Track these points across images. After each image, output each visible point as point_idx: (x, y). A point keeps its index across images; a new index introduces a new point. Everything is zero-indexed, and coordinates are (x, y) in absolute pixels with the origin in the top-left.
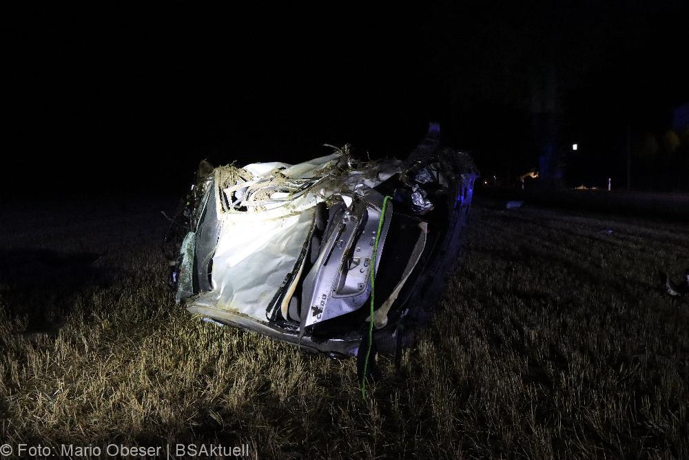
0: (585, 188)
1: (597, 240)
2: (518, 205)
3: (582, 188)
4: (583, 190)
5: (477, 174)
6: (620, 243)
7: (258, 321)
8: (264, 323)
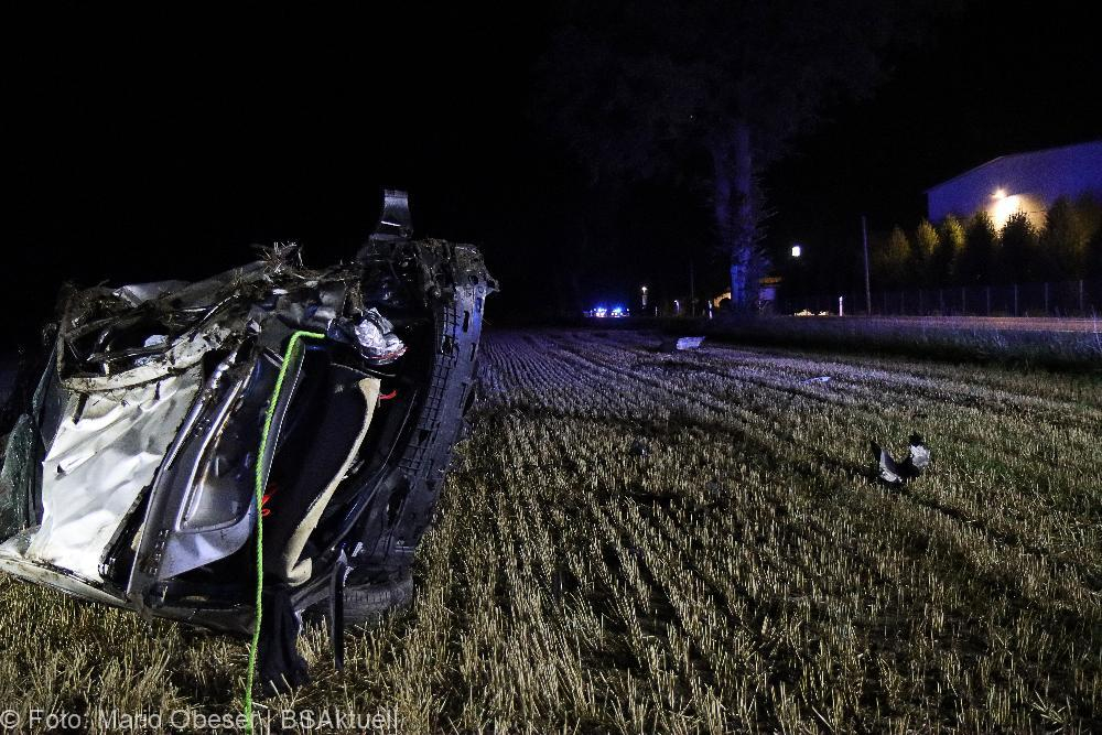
0: (809, 314)
1: (800, 393)
2: (696, 342)
3: (804, 313)
4: (806, 317)
5: (490, 284)
6: (834, 396)
7: (87, 582)
8: (96, 585)
